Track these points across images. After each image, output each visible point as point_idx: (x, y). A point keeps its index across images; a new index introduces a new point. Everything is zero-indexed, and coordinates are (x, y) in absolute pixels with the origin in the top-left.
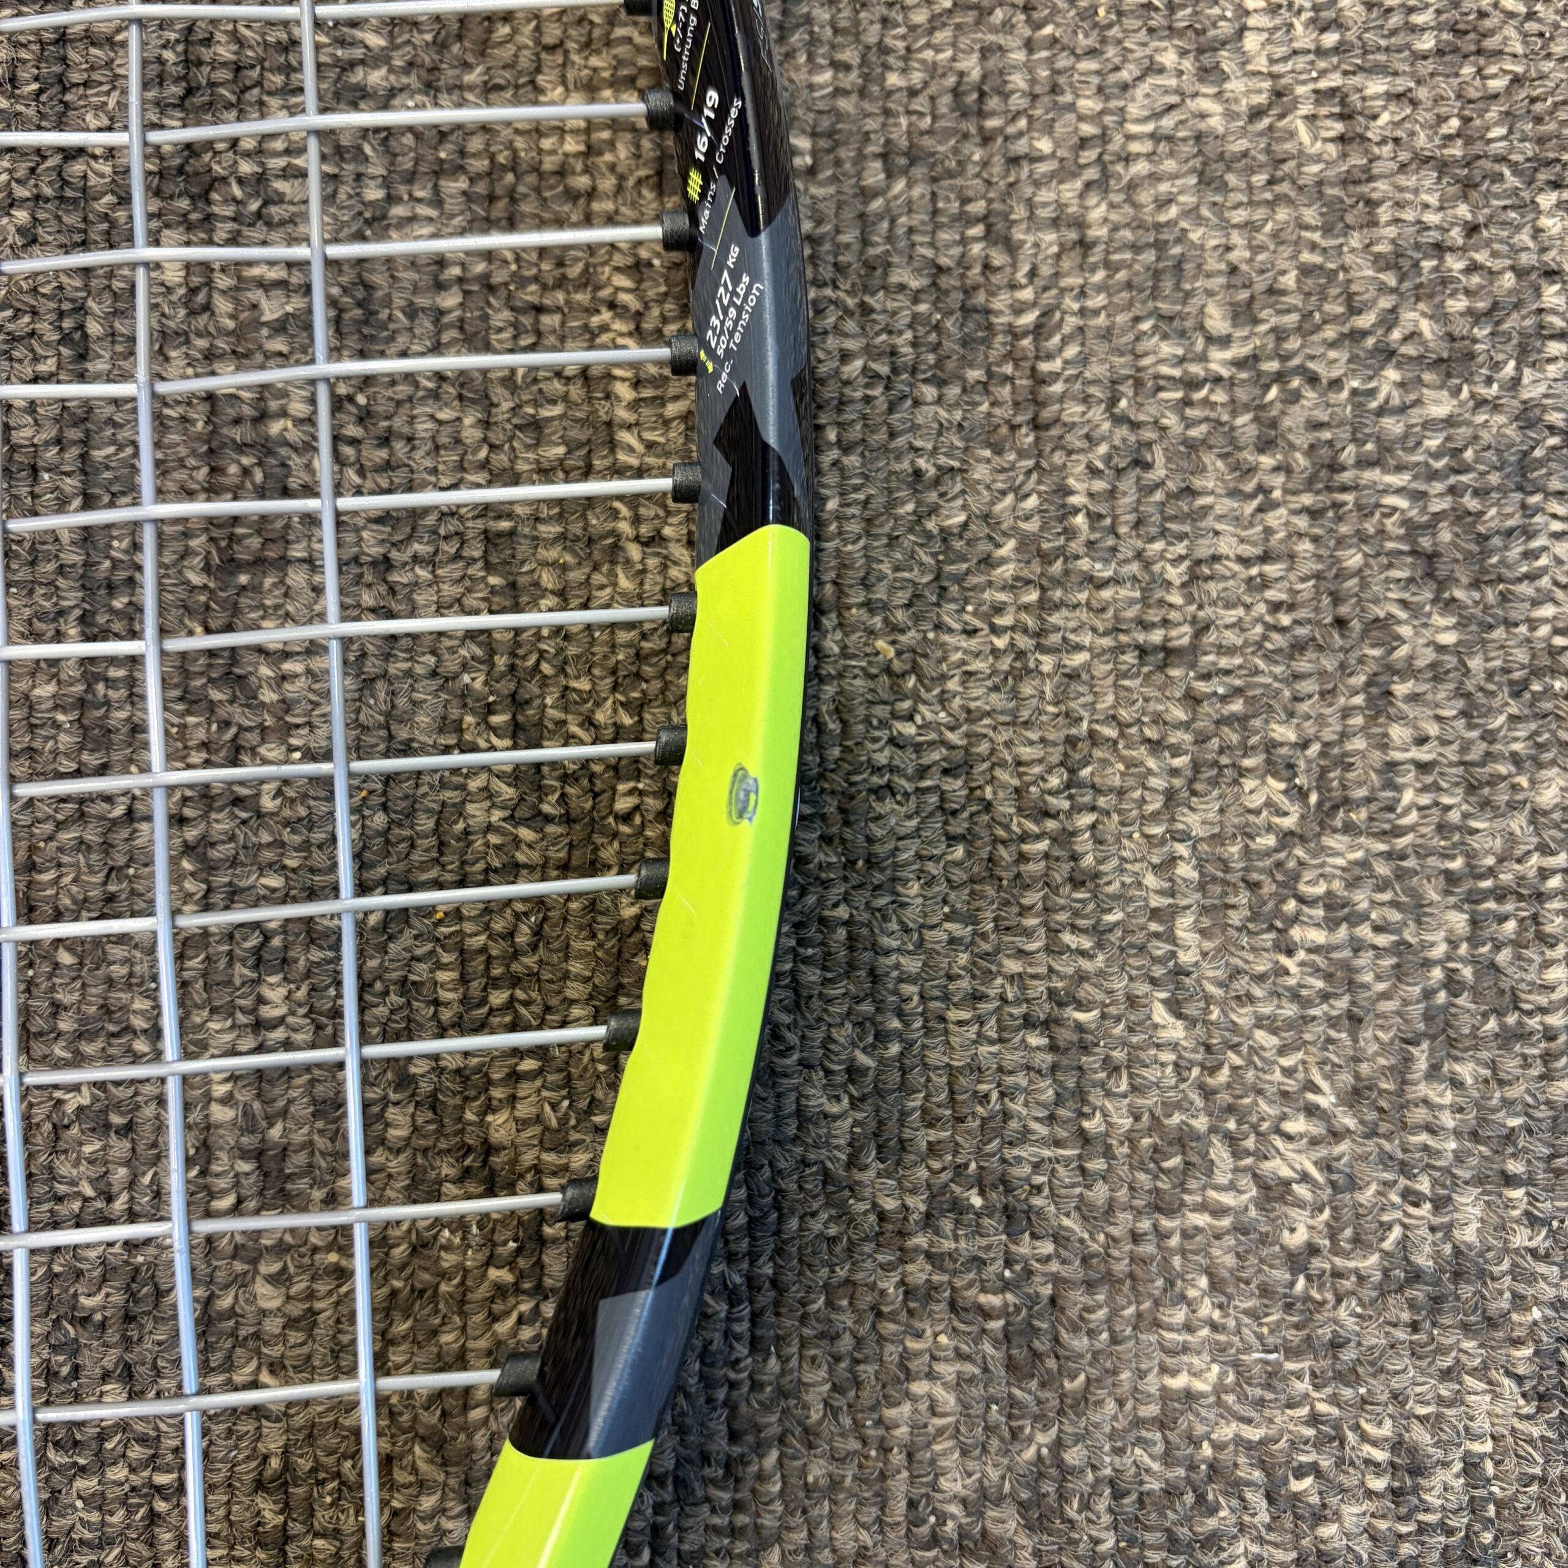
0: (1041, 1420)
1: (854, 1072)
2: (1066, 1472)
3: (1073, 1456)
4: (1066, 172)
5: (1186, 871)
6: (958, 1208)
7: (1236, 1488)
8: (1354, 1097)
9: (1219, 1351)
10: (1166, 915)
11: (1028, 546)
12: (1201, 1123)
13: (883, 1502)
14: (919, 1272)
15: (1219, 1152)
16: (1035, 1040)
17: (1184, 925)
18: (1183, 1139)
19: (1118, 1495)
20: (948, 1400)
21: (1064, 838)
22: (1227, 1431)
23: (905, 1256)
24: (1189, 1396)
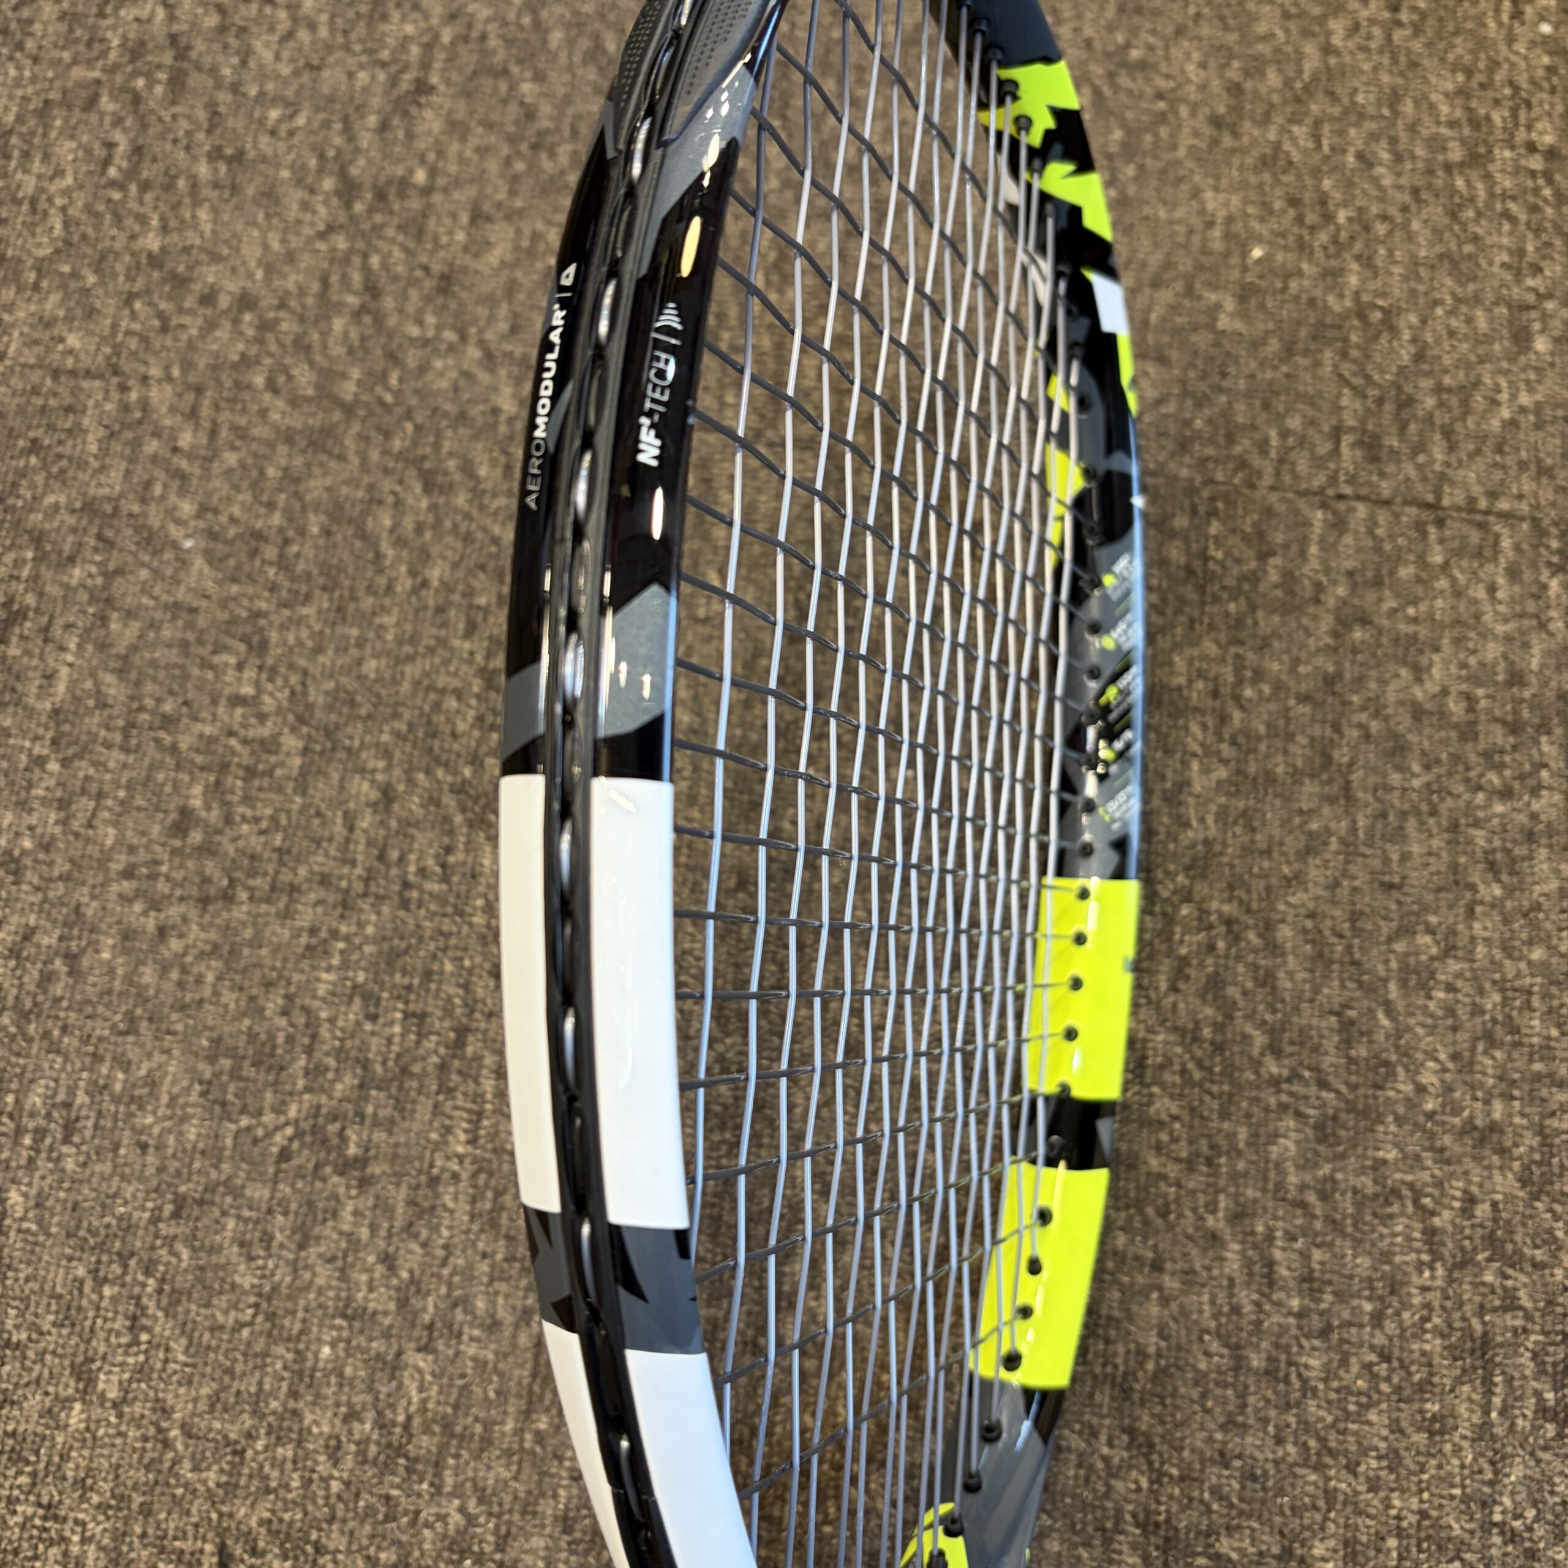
0: (1327, 1160)
1: (1264, 1022)
2: (1334, 1181)
3: (1339, 1176)
4: (1363, 708)
5: (1394, 965)
6: (1300, 1077)
7: (1400, 1197)
8: (1455, 1057)
9: (1396, 1145)
10: (1386, 981)
11: (1342, 841)
12: (1394, 1058)
13: (1266, 1180)
14: (1284, 1098)
15: (1400, 1070)
16: (1333, 1019)
17: (1392, 986)
18: (1387, 1064)
19: (1355, 1192)
20: (1292, 1146)
21: (1349, 948)
22: (1398, 1176)
23: (1279, 1091)
24: (1384, 1162)
